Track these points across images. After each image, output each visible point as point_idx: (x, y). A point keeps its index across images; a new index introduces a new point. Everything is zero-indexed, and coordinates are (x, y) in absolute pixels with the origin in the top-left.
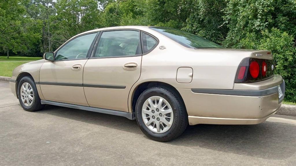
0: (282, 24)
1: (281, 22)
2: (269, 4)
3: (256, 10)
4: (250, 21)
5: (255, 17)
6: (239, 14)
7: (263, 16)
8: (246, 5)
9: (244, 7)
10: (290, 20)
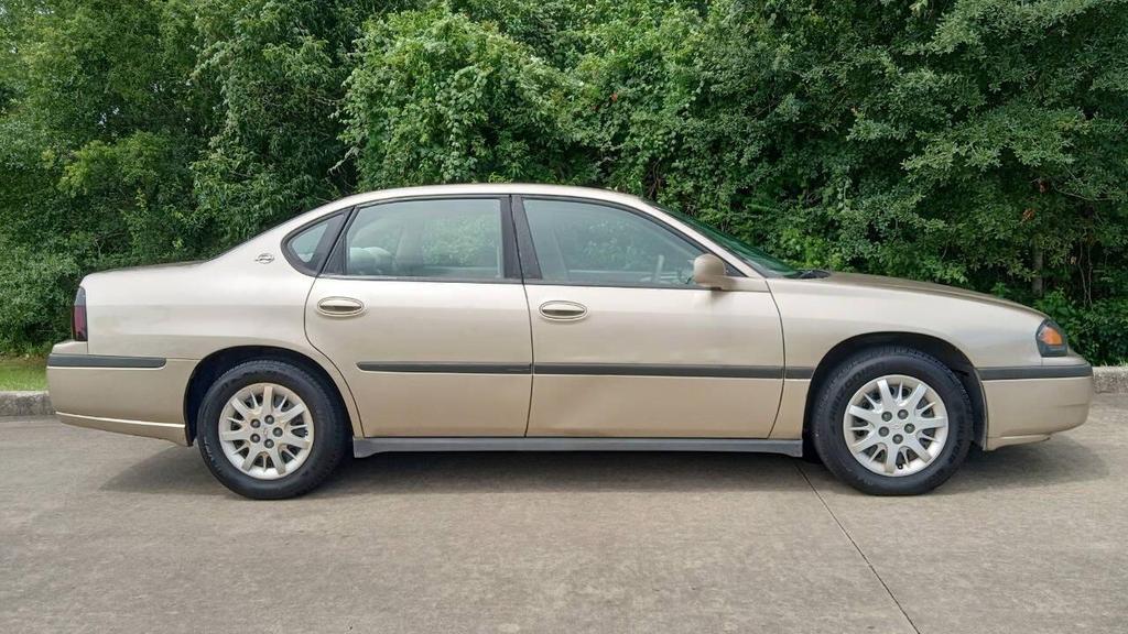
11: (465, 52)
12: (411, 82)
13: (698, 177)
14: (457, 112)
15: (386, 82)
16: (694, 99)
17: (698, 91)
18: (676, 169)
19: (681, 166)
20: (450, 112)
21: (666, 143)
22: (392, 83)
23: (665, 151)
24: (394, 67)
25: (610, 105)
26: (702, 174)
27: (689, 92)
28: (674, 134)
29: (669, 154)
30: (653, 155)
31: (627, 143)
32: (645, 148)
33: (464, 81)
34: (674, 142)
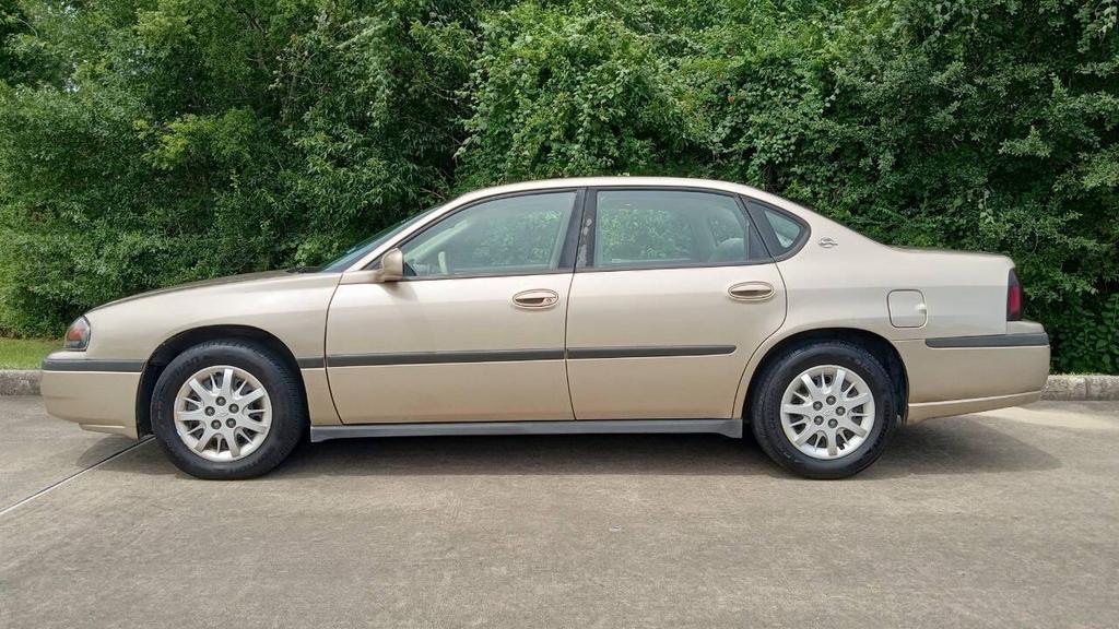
0: (640, 158)
1: (636, 152)
2: (611, 96)
3: (574, 111)
4: (555, 146)
5: (570, 135)
6: (515, 120)
7: (592, 134)
8: (538, 95)
9: (533, 98)
10: (658, 149)
11: (607, 49)
12: (545, 74)
13: (815, 183)
14: (593, 107)
15: (519, 74)
16: (828, 105)
17: (833, 97)
18: (794, 173)
19: (799, 172)
20: (586, 105)
21: (785, 147)
22: (524, 76)
23: (783, 156)
24: (526, 61)
25: (721, 109)
26: (819, 180)
27: (823, 99)
28: (793, 140)
29: (787, 160)
30: (770, 158)
31: (742, 145)
32: (763, 150)
33: (605, 76)
34: (792, 148)
